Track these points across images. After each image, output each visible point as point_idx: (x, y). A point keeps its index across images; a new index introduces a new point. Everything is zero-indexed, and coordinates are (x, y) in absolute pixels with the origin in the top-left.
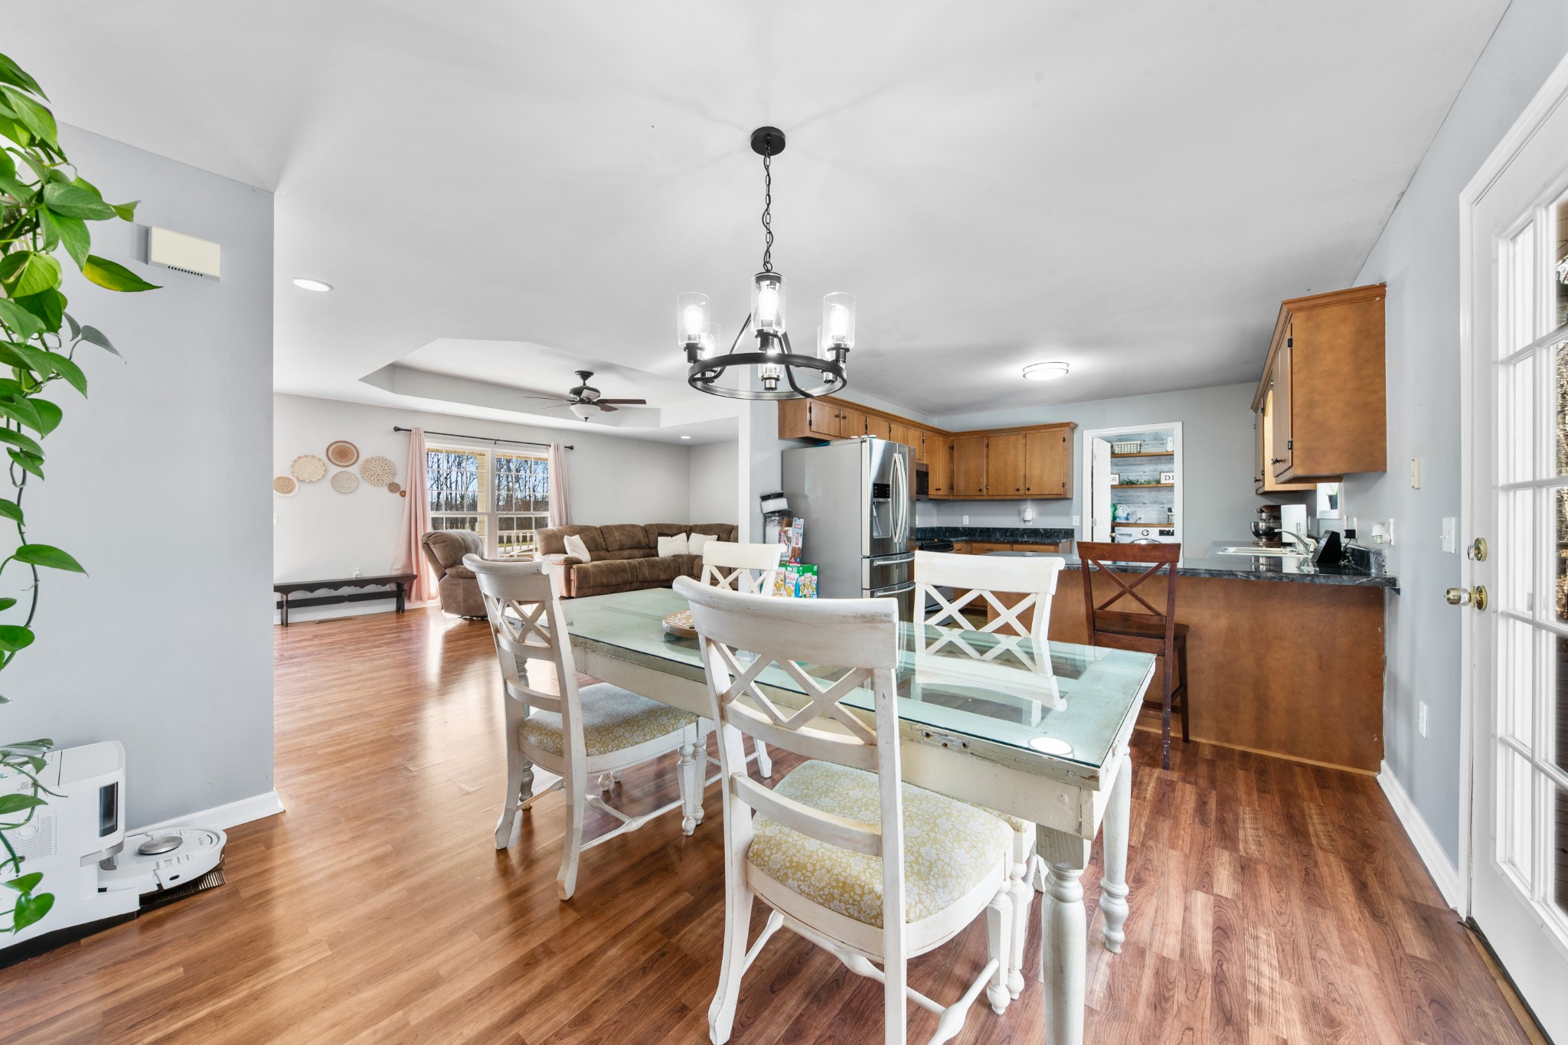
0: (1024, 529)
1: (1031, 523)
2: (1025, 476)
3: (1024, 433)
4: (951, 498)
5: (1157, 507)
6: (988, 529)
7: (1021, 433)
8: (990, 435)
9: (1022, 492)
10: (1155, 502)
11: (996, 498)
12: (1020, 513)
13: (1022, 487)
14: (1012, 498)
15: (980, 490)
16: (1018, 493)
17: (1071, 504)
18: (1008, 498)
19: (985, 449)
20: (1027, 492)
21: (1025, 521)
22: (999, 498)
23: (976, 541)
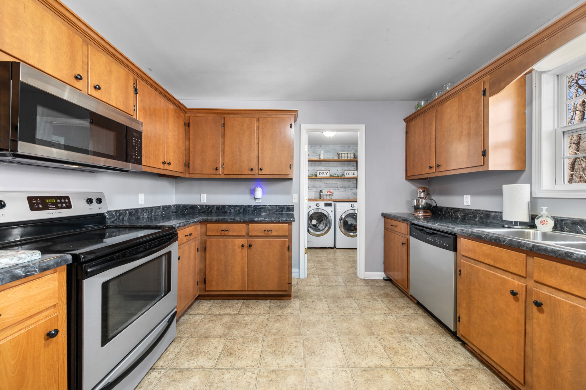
0: (255, 207)
1: (260, 201)
2: (258, 157)
3: (257, 116)
4: (187, 176)
5: (314, 190)
6: (224, 207)
7: (255, 116)
8: (227, 115)
9: (255, 172)
10: (313, 187)
11: (231, 177)
12: (253, 192)
13: (255, 168)
14: (246, 177)
15: (217, 169)
17: (292, 184)
18: (243, 177)
19: (221, 128)
20: (260, 172)
21: (255, 199)
22: (235, 177)
23: (211, 222)
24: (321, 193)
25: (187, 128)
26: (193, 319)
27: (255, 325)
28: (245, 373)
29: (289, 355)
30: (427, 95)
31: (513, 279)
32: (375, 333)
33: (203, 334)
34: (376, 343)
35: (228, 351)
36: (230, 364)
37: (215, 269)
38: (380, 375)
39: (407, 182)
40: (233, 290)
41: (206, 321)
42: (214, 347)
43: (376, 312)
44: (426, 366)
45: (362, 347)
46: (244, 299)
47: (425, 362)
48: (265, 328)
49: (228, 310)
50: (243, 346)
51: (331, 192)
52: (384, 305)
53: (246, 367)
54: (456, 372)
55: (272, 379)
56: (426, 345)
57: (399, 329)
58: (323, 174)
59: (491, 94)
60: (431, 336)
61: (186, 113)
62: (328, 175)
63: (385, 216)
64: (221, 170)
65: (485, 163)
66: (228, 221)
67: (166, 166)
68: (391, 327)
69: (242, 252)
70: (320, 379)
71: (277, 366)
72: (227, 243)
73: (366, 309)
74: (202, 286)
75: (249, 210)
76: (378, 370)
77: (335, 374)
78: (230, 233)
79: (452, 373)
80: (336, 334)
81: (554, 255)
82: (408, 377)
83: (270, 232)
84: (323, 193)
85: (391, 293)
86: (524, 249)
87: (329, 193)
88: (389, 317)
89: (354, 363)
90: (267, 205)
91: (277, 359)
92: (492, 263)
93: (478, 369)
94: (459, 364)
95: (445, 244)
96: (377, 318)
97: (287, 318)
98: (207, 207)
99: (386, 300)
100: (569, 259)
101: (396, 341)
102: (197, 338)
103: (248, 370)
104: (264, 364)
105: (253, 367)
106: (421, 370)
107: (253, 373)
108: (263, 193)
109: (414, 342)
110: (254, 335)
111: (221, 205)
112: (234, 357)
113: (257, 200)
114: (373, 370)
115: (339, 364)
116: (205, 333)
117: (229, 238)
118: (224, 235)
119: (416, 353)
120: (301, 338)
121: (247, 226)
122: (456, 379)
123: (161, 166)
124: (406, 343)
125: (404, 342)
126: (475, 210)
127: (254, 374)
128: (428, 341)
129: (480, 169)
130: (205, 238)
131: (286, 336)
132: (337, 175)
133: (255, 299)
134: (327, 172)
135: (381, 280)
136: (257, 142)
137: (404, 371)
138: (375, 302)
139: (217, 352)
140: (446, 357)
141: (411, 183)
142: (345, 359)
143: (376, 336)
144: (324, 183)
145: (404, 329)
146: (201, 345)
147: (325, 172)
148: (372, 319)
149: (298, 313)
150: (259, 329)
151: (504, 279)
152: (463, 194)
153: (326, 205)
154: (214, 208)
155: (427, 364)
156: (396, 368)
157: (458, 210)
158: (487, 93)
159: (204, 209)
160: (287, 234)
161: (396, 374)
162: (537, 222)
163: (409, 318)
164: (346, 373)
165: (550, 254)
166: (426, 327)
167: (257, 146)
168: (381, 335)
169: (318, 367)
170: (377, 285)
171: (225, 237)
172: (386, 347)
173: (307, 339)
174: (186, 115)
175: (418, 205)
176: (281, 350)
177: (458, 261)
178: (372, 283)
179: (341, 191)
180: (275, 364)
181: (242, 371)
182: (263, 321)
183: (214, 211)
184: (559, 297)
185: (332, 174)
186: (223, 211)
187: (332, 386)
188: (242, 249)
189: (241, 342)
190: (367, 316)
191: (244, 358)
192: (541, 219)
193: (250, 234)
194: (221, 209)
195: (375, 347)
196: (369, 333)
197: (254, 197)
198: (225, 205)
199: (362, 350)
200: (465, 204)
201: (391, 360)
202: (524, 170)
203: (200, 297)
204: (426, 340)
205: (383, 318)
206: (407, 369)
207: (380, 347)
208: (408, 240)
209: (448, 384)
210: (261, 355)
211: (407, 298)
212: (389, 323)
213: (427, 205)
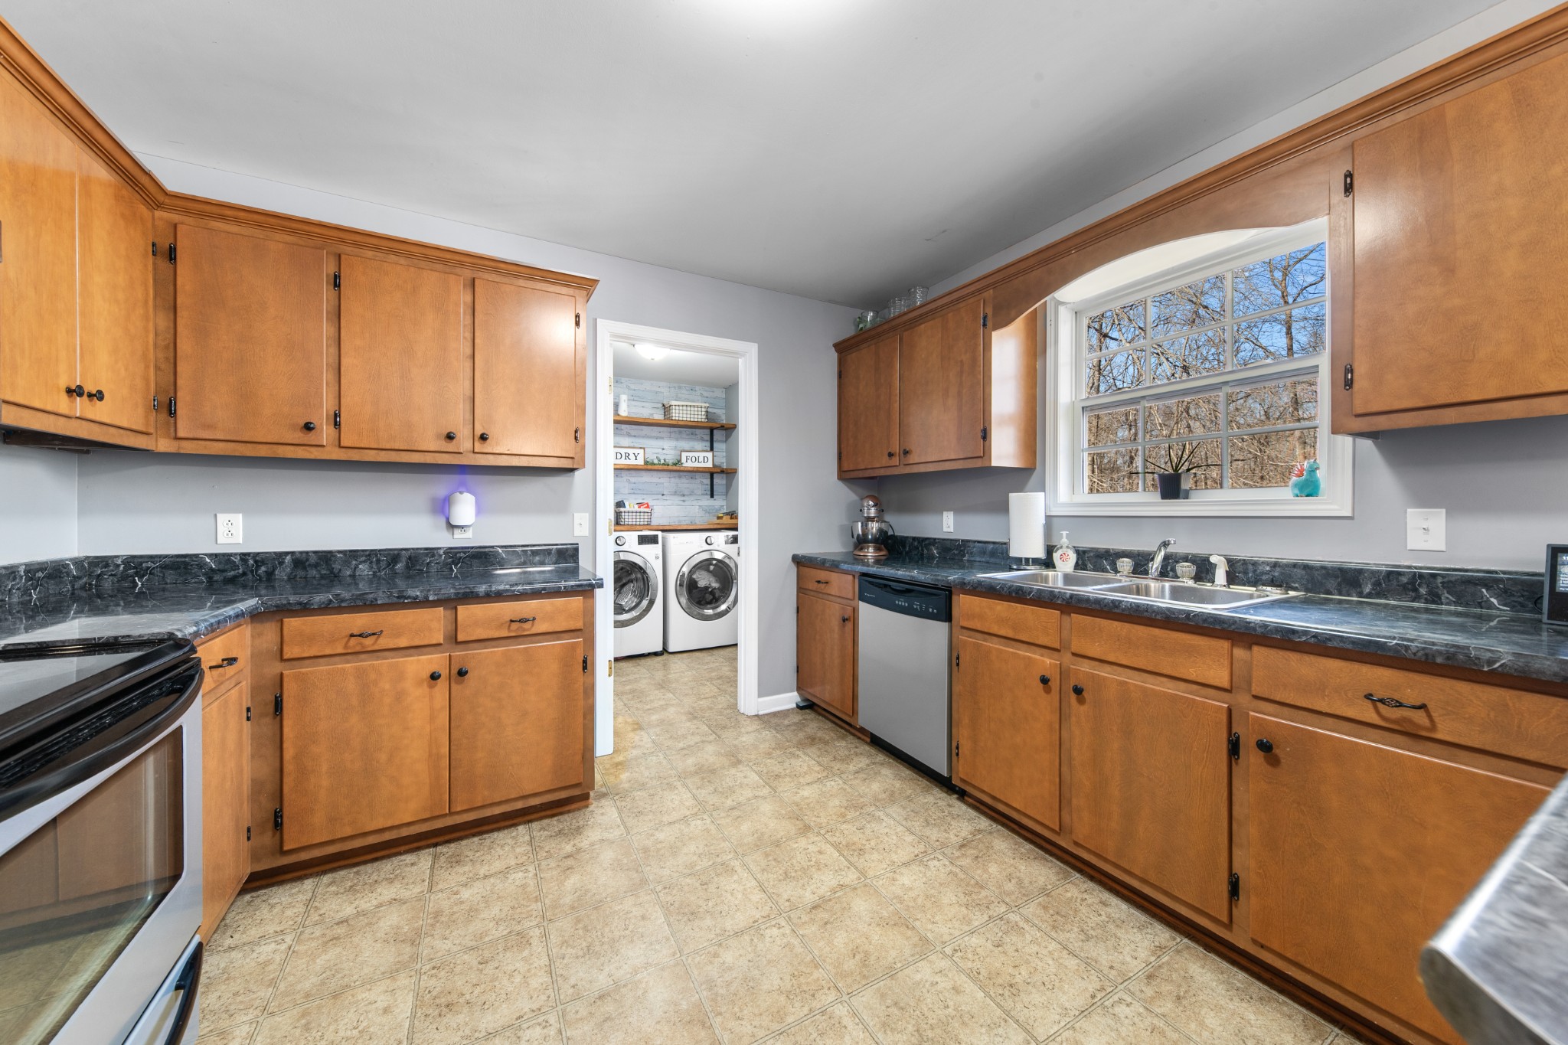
1: (469, 534)
3: (468, 274)
4: (164, 445)
7: (458, 270)
8: (348, 249)
9: (464, 443)
11: (371, 456)
12: (442, 507)
14: (429, 459)
15: (308, 427)
16: (450, 447)
19: (326, 292)
20: (478, 447)
21: (451, 527)
22: (383, 457)
24: (622, 509)
25: (164, 265)
26: (248, 960)
27: (499, 903)
28: (519, 1038)
29: (632, 941)
30: (878, 300)
31: (1042, 655)
32: (812, 824)
33: (318, 990)
34: (819, 845)
35: (438, 1001)
36: (460, 1033)
37: (325, 768)
38: (845, 904)
39: (840, 484)
40: (397, 823)
41: (309, 949)
42: (381, 1012)
43: (802, 780)
44: (915, 856)
45: (794, 861)
46: (436, 845)
47: (912, 849)
48: (537, 901)
49: (386, 892)
50: (484, 972)
51: (648, 507)
52: (814, 762)
53: (517, 1019)
54: (963, 849)
55: (607, 1015)
56: (906, 819)
57: (853, 802)
58: (627, 456)
59: (998, 326)
60: (909, 798)
61: (160, 206)
62: (640, 462)
63: (799, 561)
64: (325, 433)
65: (986, 452)
66: (379, 602)
67: (80, 406)
68: (838, 803)
69: (431, 698)
70: (727, 965)
71: (609, 980)
72: (373, 676)
73: (780, 780)
74: (268, 839)
75: (428, 564)
76: (839, 897)
77: (756, 940)
78: (384, 642)
79: (957, 854)
80: (733, 854)
81: (1097, 607)
82: (894, 888)
83: (526, 626)
84: (628, 508)
85: (820, 734)
86: (1059, 602)
87: (642, 509)
88: (828, 783)
89: (788, 900)
90: (492, 547)
91: (603, 965)
92: (1010, 634)
93: (990, 833)
94: (964, 834)
95: (931, 610)
96: (806, 792)
97: (595, 855)
98: (251, 562)
99: (813, 751)
100: (1116, 611)
101: (854, 829)
102: (295, 1012)
103: (525, 1026)
104: (571, 991)
105: (540, 1010)
106: (911, 868)
107: (546, 1025)
108: (480, 510)
109: (885, 819)
110: (508, 930)
111: (315, 552)
112: (465, 1011)
113: (457, 531)
114: (830, 900)
115: (757, 916)
116: (323, 983)
117: (378, 659)
118: (358, 649)
119: (895, 838)
120: (650, 892)
121: (450, 613)
122: (965, 862)
123: (63, 404)
124: (873, 825)
125: (869, 826)
126: (962, 541)
127: (549, 1028)
128: (908, 810)
129: (978, 464)
130: (277, 667)
131: (608, 899)
132: (665, 460)
133: (474, 835)
134: (636, 451)
135: (793, 709)
136: (469, 351)
137: (884, 880)
138: (793, 761)
139: (399, 1020)
140: (942, 828)
141: (848, 487)
142: (769, 901)
143: (816, 831)
144: (629, 481)
145: (862, 800)
146: (323, 1025)
147: (631, 451)
148: (797, 799)
149: (622, 834)
150: (518, 911)
151: (1029, 658)
152: (941, 512)
153: (643, 540)
154: (281, 563)
155: (916, 852)
156: (868, 881)
157: (933, 541)
158: (989, 324)
159: (235, 567)
160: (579, 625)
161: (872, 891)
162: (1056, 556)
163: (865, 776)
164: (779, 928)
165: (1094, 606)
166: (898, 784)
167: (468, 364)
168: (823, 825)
169: (714, 941)
170: (786, 722)
171: (363, 656)
172: (841, 846)
173: (665, 888)
174: (158, 213)
175: (865, 534)
176: (606, 940)
177: (954, 640)
178: (775, 720)
179: (672, 505)
180: (601, 977)
181: (507, 1034)
182: (524, 886)
183: (281, 574)
184: (1105, 672)
185: (652, 457)
186: (323, 572)
187: (758, 967)
188: (431, 687)
189: (475, 963)
190: (786, 794)
191: (501, 1000)
192: (1060, 552)
193: (460, 638)
194: (316, 566)
195: (820, 852)
196: (800, 829)
197: (449, 523)
198: (330, 552)
199: (796, 868)
200: (945, 530)
201: (856, 868)
202: (1035, 468)
203: (258, 881)
204: (904, 808)
205: (818, 788)
206: (888, 875)
207: (829, 849)
208: (855, 610)
209: (956, 875)
210: (553, 972)
211: (852, 737)
212: (831, 795)
213: (881, 534)
